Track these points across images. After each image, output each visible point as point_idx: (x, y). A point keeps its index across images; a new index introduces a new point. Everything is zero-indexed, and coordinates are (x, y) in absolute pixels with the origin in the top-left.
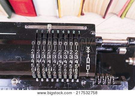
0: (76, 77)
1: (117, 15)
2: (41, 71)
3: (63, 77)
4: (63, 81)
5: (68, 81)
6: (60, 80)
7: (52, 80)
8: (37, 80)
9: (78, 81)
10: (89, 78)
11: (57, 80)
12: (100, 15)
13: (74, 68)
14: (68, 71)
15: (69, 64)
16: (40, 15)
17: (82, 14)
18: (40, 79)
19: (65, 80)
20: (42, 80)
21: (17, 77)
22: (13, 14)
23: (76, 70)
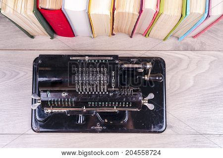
0: (106, 91)
1: (143, 35)
2: (82, 88)
3: (97, 91)
4: (97, 93)
5: (100, 93)
6: (95, 93)
7: (90, 93)
8: (79, 93)
9: (107, 93)
10: (115, 91)
11: (93, 93)
12: (128, 34)
13: (104, 85)
14: (100, 88)
15: (100, 83)
16: (77, 36)
17: (113, 34)
18: (81, 93)
19: (99, 93)
20: (83, 93)
21: (65, 91)
22: (55, 35)
23: (106, 87)
